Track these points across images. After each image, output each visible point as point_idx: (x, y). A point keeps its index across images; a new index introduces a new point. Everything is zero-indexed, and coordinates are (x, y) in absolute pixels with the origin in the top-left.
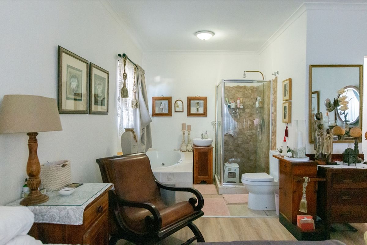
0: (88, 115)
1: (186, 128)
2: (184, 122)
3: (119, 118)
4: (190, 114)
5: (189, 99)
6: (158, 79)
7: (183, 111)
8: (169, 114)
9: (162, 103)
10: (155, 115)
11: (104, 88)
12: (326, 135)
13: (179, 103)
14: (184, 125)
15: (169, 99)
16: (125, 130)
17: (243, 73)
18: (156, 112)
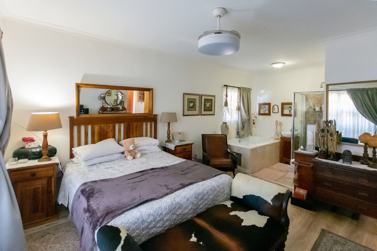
0: (200, 116)
1: (279, 124)
2: (277, 120)
3: (224, 117)
4: (283, 115)
5: (283, 104)
6: (262, 91)
7: (278, 112)
8: (269, 114)
9: (265, 107)
10: (260, 114)
11: (212, 104)
12: (329, 138)
13: (276, 107)
14: (277, 122)
15: (269, 104)
16: (222, 123)
17: (320, 84)
18: (261, 113)
